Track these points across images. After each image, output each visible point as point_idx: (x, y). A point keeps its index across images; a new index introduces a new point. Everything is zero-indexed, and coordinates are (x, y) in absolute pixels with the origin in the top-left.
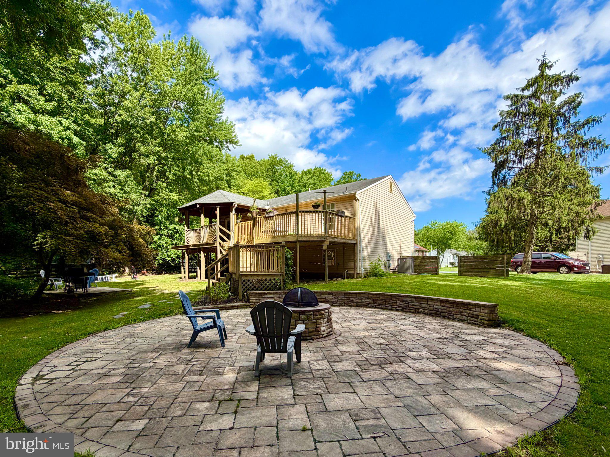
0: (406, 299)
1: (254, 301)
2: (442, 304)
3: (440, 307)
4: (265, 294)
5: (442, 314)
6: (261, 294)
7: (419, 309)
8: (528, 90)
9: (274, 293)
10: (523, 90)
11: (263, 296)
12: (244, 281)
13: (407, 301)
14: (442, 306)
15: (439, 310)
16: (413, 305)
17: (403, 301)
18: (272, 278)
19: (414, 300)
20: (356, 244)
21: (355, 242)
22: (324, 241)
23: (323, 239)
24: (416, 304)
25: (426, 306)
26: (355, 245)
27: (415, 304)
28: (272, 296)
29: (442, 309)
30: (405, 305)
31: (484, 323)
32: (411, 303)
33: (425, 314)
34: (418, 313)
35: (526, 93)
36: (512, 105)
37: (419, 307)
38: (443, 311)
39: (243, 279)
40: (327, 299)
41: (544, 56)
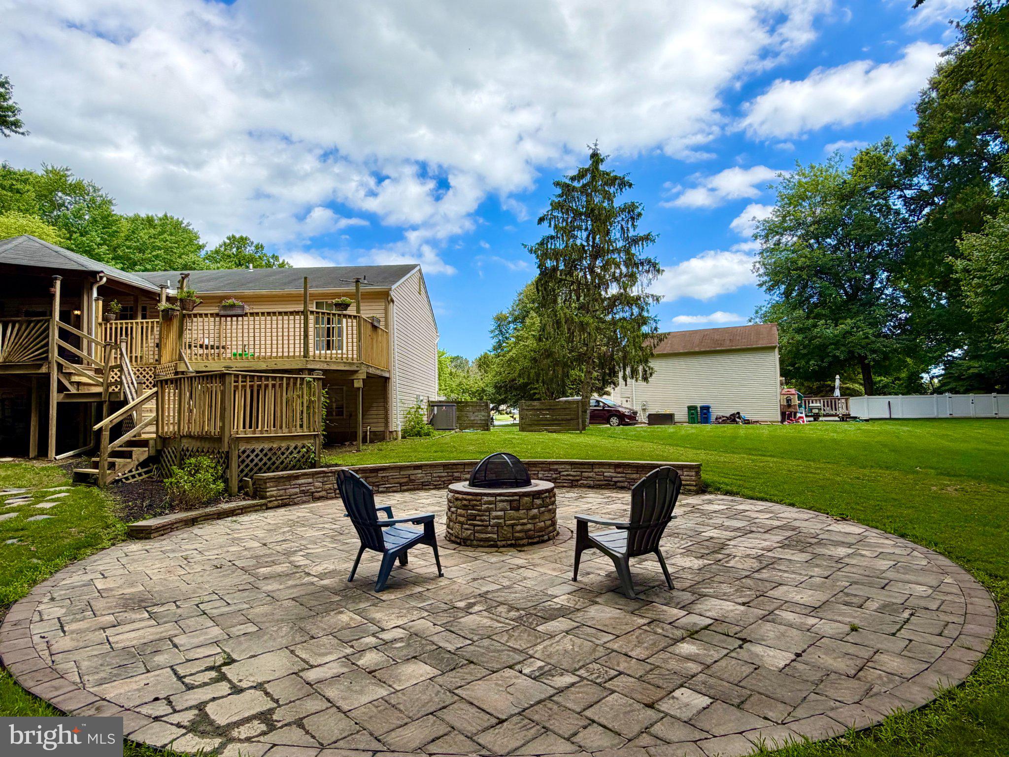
0: (556, 467)
1: (274, 493)
2: (619, 470)
3: (614, 475)
4: (297, 477)
5: (619, 484)
6: (290, 478)
7: (578, 481)
8: (579, 181)
9: (313, 475)
10: (573, 179)
11: (294, 482)
12: (244, 452)
13: (556, 470)
14: (619, 473)
15: (614, 479)
16: (568, 475)
17: (550, 470)
18: (300, 444)
19: (568, 467)
20: (388, 378)
21: (387, 375)
22: (357, 371)
23: (354, 368)
24: (574, 474)
25: (591, 474)
26: (386, 380)
27: (572, 473)
28: (310, 480)
29: (619, 477)
30: (554, 476)
31: (690, 490)
32: (565, 473)
33: (590, 487)
34: (576, 486)
35: (576, 184)
36: (560, 196)
37: (578, 478)
38: (620, 479)
39: (242, 449)
40: (413, 477)
41: (596, 145)
